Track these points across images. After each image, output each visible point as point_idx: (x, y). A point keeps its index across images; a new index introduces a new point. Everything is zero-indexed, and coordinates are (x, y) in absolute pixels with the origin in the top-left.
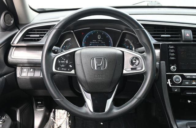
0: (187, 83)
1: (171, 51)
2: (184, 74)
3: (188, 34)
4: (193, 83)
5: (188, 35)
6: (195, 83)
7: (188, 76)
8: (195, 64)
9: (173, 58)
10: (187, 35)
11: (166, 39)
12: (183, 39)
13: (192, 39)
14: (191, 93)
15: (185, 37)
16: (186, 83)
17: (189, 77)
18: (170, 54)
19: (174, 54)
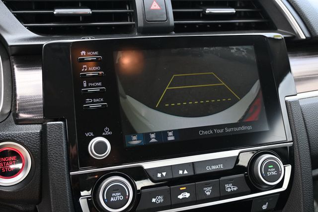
1: (88, 74)
3: (155, 3)
5: (157, 7)
6: (187, 195)
7: (160, 170)
9: (95, 104)
10: (153, 7)
11: (71, 26)
12: (141, 23)
13: (172, 22)
15: (144, 14)
16: (154, 200)
17: (164, 174)
18: (85, 85)
19: (100, 84)
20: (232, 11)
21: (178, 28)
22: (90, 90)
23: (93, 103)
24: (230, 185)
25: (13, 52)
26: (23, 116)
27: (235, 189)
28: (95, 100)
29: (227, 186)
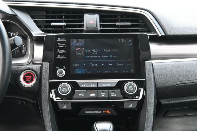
0: (82, 95)
1: (60, 46)
2: (78, 81)
4: (91, 95)
5: (93, 22)
6: (94, 95)
7: (83, 83)
8: (96, 65)
9: (62, 57)
10: (91, 22)
12: (85, 29)
13: (99, 28)
14: (93, 112)
16: (80, 95)
17: (85, 85)
18: (58, 50)
19: (64, 50)
20: (129, 24)
21: (101, 31)
22: (60, 52)
23: (60, 57)
24: (113, 93)
25: (35, 39)
26: (35, 62)
27: (115, 95)
28: (61, 56)
29: (112, 94)
